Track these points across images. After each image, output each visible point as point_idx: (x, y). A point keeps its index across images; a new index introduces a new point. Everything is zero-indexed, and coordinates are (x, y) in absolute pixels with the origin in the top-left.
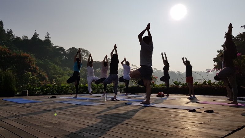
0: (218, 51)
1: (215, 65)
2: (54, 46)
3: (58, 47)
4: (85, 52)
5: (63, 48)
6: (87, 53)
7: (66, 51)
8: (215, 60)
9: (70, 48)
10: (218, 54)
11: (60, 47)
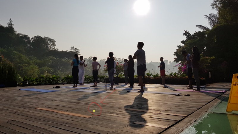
0: (178, 46)
1: (175, 58)
2: (17, 33)
3: (21, 35)
4: (50, 41)
5: (27, 36)
6: (53, 42)
7: (30, 39)
8: (176, 54)
9: (35, 37)
10: (178, 48)
11: (24, 35)
